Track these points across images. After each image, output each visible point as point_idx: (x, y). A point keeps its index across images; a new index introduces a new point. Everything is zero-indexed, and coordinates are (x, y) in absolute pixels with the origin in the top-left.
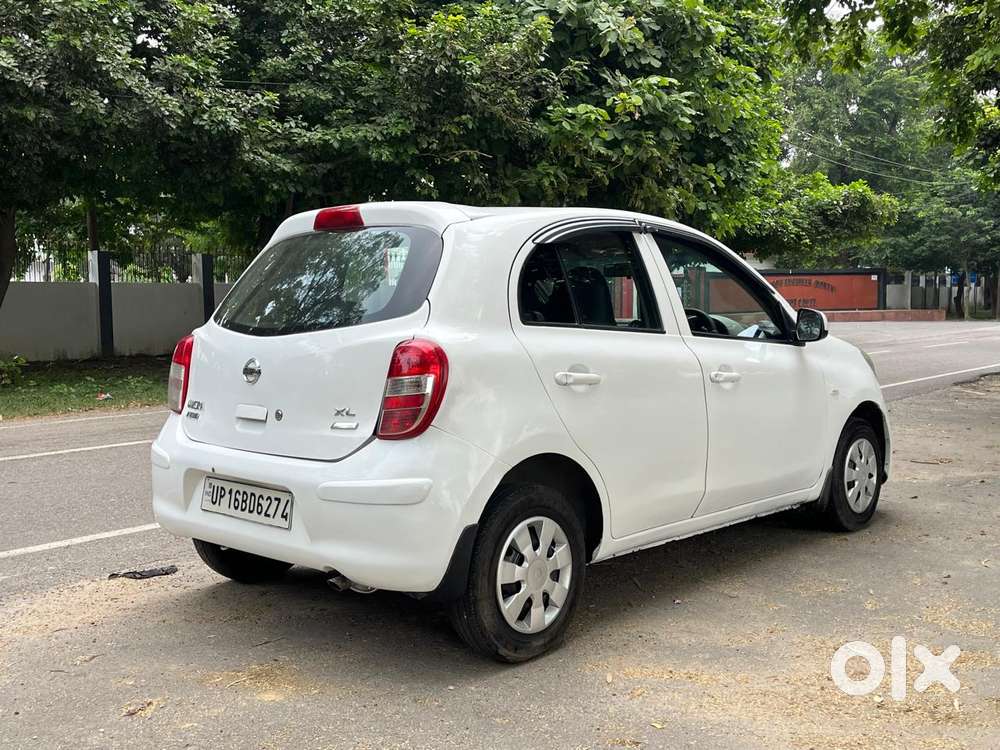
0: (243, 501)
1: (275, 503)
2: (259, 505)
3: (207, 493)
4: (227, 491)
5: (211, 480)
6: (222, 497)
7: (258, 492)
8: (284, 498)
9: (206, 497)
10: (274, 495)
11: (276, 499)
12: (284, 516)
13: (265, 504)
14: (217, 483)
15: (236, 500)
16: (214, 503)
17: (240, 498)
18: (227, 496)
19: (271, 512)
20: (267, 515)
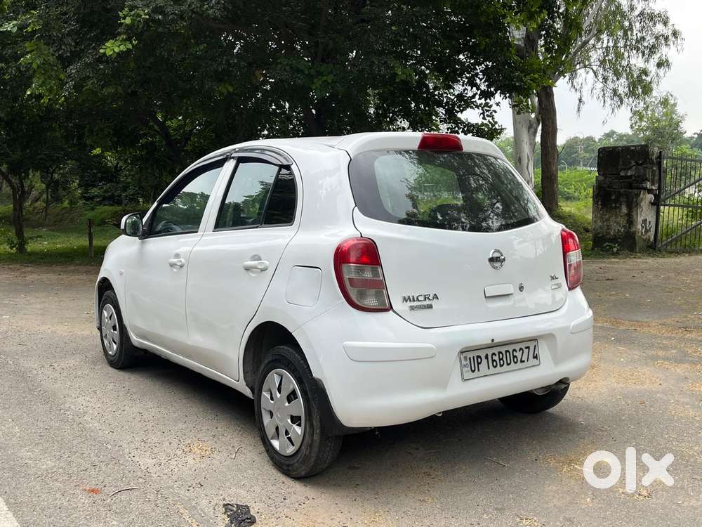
0: (500, 360)
1: (526, 351)
2: (515, 357)
3: (465, 366)
4: (483, 358)
5: (465, 354)
6: (479, 364)
7: (510, 348)
8: (531, 345)
9: (465, 369)
10: (523, 346)
11: (526, 348)
12: (535, 357)
13: (518, 354)
14: (471, 355)
15: (493, 361)
16: (473, 371)
17: (496, 358)
18: (484, 361)
19: (525, 358)
20: (522, 361)
